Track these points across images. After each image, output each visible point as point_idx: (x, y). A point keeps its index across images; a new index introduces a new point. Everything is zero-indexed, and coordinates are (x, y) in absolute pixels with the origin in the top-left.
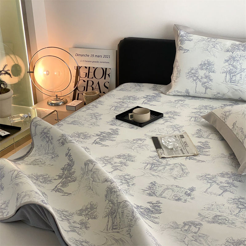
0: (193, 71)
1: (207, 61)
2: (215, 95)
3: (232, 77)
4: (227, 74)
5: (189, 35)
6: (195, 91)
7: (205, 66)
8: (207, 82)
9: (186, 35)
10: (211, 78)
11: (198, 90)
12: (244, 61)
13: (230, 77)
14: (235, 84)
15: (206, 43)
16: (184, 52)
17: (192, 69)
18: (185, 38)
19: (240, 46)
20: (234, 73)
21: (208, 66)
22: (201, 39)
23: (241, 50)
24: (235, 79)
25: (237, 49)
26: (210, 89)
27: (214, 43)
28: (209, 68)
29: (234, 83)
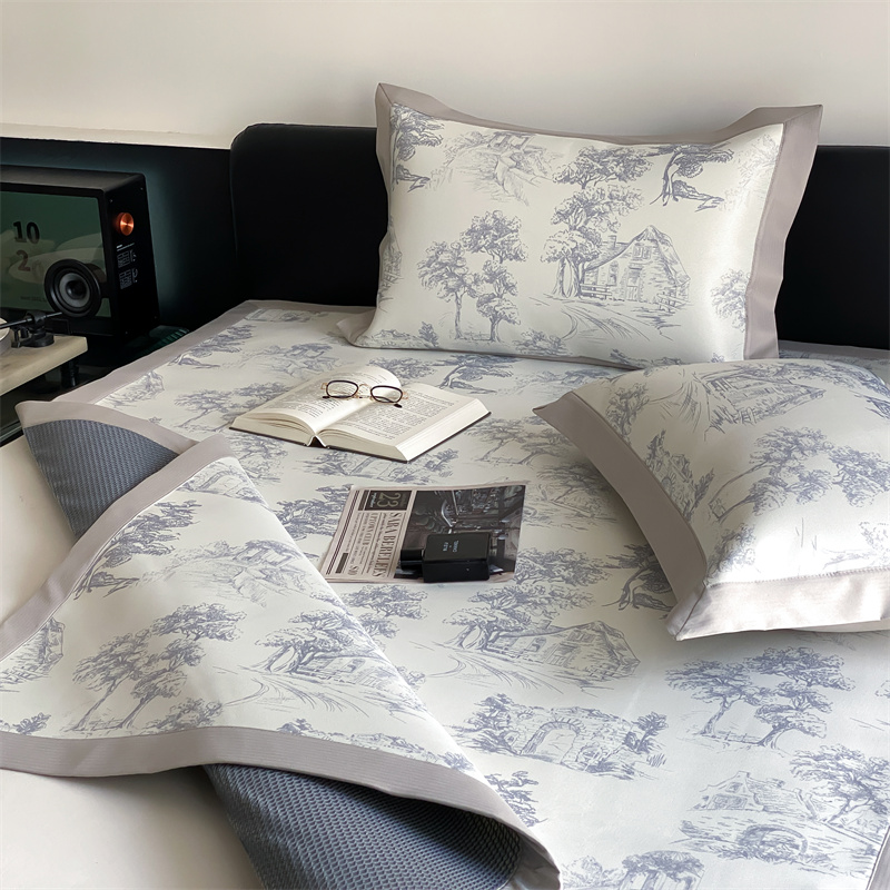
0: (444, 258)
1: (494, 217)
2: (526, 344)
3: (584, 274)
4: (563, 265)
5: (430, 122)
6: (454, 331)
7: (485, 238)
8: (494, 296)
9: (417, 124)
10: (510, 280)
11: (464, 327)
12: (625, 213)
13: (578, 276)
14: (593, 299)
15: (488, 151)
16: (413, 187)
17: (442, 251)
18: (414, 133)
19: (611, 158)
20: (588, 260)
21: (495, 238)
22: (471, 138)
23: (614, 176)
24: (594, 284)
25: (598, 169)
26: (509, 321)
27: (516, 151)
28: (502, 243)
29: (589, 295)
